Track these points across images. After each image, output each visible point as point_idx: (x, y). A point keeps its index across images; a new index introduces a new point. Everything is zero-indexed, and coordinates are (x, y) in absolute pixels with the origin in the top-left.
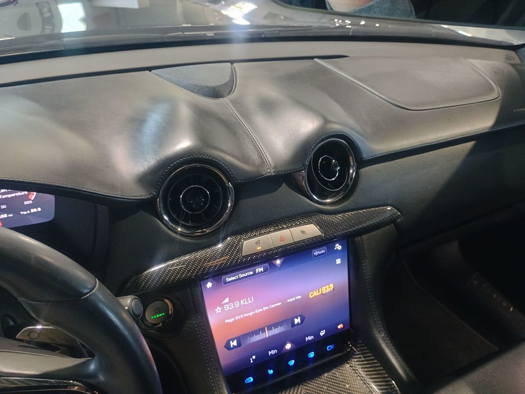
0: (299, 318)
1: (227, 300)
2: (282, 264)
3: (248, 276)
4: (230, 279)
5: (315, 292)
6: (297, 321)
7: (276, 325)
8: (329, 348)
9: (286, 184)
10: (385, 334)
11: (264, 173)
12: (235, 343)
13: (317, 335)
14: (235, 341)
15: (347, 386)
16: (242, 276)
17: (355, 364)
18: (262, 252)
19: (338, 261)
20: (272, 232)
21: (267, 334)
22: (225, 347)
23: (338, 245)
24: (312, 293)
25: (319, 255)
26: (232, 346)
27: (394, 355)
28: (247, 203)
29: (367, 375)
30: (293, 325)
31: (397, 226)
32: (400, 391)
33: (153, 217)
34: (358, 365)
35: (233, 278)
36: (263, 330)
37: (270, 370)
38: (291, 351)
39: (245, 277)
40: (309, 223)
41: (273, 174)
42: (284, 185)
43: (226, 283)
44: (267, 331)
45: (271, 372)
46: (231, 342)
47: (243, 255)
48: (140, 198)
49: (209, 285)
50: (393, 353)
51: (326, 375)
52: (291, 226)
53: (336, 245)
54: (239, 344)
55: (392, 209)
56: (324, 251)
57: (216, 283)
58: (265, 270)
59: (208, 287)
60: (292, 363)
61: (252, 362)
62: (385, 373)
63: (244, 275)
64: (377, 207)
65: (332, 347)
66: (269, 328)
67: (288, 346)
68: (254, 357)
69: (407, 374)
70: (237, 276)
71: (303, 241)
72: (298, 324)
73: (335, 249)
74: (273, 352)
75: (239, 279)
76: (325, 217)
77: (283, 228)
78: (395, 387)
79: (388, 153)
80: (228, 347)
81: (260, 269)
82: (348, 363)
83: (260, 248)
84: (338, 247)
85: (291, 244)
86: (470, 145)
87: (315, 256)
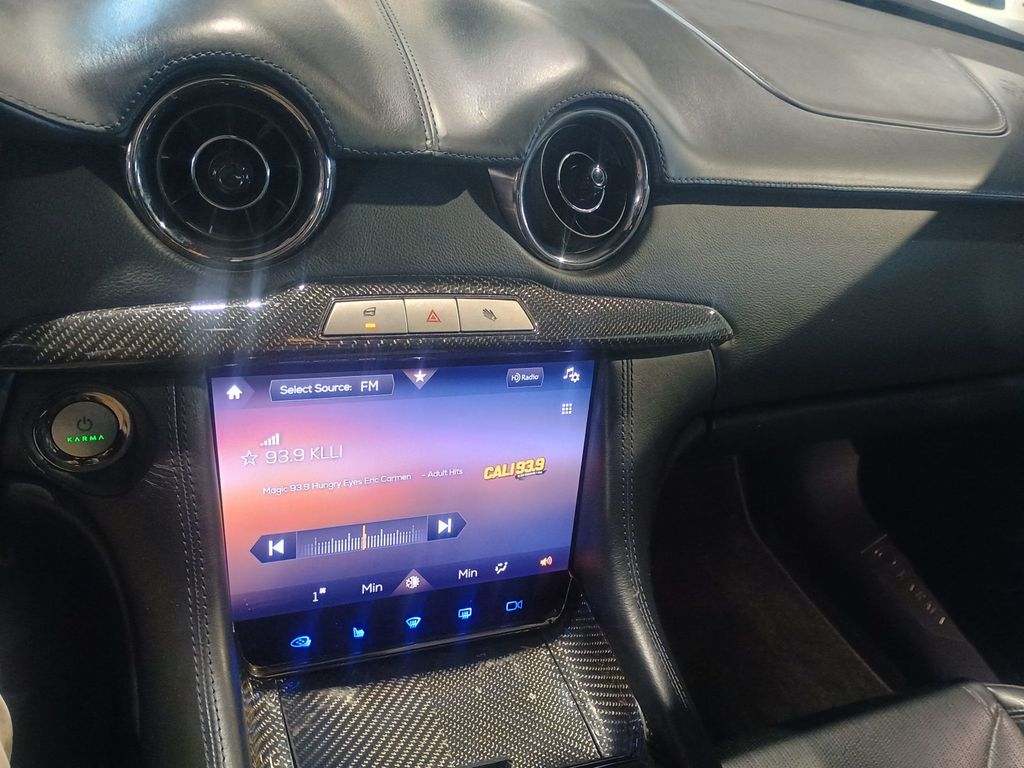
0: (450, 521)
1: (275, 439)
2: (430, 383)
3: (338, 394)
4: (290, 391)
5: (498, 468)
6: (443, 527)
7: (389, 526)
8: (511, 606)
9: (471, 194)
10: (641, 593)
11: (414, 146)
12: (280, 547)
13: (486, 568)
14: (282, 543)
15: (533, 696)
16: (321, 390)
17: (563, 653)
18: (376, 337)
19: (567, 408)
20: (413, 296)
21: (364, 543)
22: (252, 551)
23: (572, 369)
24: (491, 469)
25: (523, 383)
26: (271, 554)
27: (652, 643)
28: (365, 216)
29: (583, 680)
30: (433, 535)
31: (721, 358)
32: (647, 725)
33: (112, 191)
34: (570, 655)
35: (300, 390)
36: (355, 530)
37: (358, 629)
38: (418, 594)
39: (328, 395)
40: (509, 297)
41: (437, 154)
42: (466, 194)
43: (277, 397)
44: (365, 535)
45: (360, 633)
46: (271, 543)
47: (326, 332)
48: (76, 124)
49: (234, 392)
50: (650, 637)
51: (489, 664)
52: (464, 295)
53: (568, 370)
54: (290, 553)
55: (716, 317)
56: (536, 377)
57: (251, 391)
58: (384, 390)
59: (231, 397)
60: (414, 622)
61: (316, 600)
62: (623, 682)
63: (328, 388)
64: (681, 301)
65: (518, 604)
66: (374, 528)
67: (414, 582)
68: (323, 591)
69: (671, 690)
70: (310, 387)
71: (484, 333)
72: (445, 535)
73: (565, 377)
74: (372, 588)
75: (314, 395)
76: (553, 296)
77: (442, 295)
78: (638, 716)
79: (729, 182)
80: (260, 551)
81: (370, 383)
82: (548, 648)
83: (373, 325)
84: (572, 374)
85: (454, 334)
86: (920, 217)
87: (513, 384)
